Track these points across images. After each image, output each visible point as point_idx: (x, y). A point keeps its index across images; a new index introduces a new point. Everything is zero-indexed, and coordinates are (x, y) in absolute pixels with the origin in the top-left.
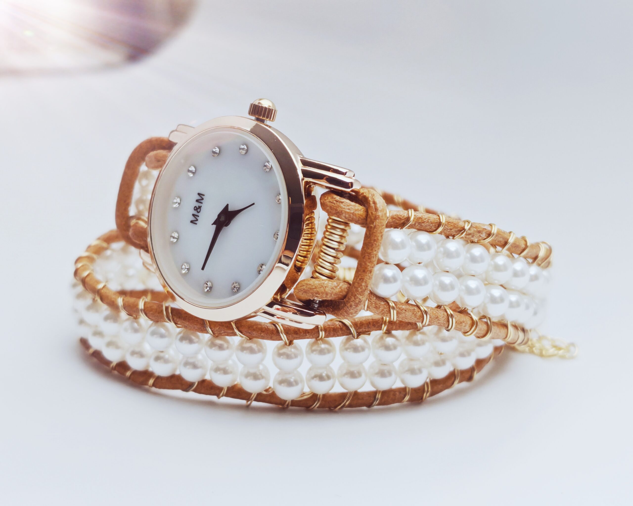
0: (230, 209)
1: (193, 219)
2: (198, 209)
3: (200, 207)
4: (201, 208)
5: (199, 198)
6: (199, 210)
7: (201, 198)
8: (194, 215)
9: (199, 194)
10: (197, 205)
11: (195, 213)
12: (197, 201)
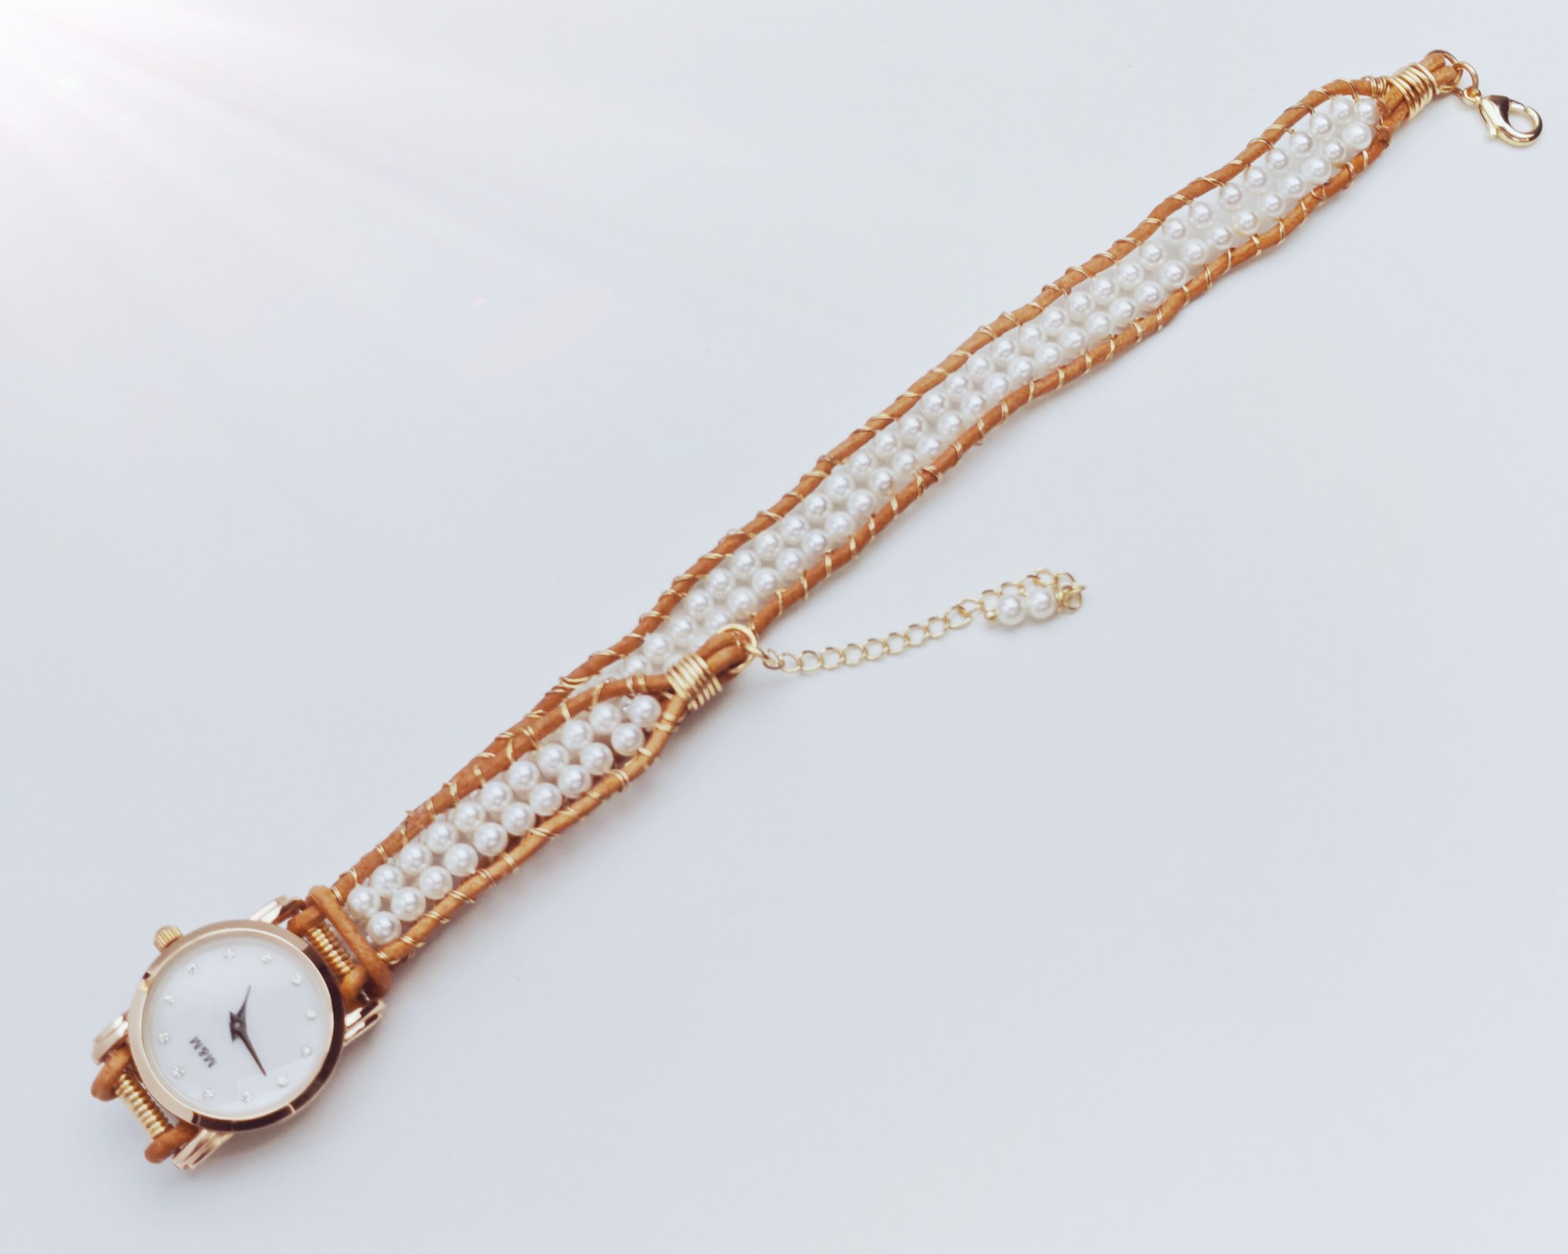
0: (235, 1011)
1: (208, 1063)
2: (204, 1052)
3: (205, 1049)
4: (207, 1047)
5: (194, 1045)
6: (206, 1051)
7: (196, 1043)
8: (206, 1060)
9: (193, 1042)
10: (200, 1050)
11: (205, 1057)
12: (196, 1047)
